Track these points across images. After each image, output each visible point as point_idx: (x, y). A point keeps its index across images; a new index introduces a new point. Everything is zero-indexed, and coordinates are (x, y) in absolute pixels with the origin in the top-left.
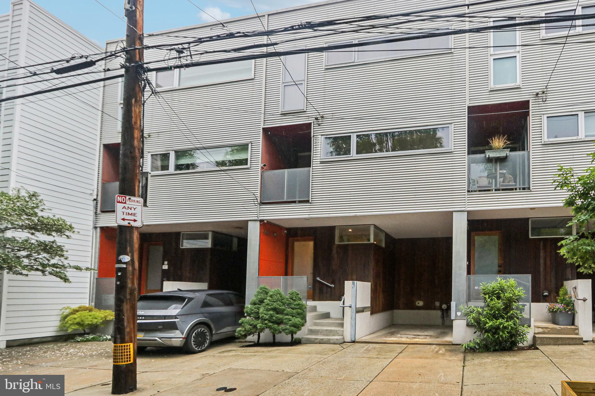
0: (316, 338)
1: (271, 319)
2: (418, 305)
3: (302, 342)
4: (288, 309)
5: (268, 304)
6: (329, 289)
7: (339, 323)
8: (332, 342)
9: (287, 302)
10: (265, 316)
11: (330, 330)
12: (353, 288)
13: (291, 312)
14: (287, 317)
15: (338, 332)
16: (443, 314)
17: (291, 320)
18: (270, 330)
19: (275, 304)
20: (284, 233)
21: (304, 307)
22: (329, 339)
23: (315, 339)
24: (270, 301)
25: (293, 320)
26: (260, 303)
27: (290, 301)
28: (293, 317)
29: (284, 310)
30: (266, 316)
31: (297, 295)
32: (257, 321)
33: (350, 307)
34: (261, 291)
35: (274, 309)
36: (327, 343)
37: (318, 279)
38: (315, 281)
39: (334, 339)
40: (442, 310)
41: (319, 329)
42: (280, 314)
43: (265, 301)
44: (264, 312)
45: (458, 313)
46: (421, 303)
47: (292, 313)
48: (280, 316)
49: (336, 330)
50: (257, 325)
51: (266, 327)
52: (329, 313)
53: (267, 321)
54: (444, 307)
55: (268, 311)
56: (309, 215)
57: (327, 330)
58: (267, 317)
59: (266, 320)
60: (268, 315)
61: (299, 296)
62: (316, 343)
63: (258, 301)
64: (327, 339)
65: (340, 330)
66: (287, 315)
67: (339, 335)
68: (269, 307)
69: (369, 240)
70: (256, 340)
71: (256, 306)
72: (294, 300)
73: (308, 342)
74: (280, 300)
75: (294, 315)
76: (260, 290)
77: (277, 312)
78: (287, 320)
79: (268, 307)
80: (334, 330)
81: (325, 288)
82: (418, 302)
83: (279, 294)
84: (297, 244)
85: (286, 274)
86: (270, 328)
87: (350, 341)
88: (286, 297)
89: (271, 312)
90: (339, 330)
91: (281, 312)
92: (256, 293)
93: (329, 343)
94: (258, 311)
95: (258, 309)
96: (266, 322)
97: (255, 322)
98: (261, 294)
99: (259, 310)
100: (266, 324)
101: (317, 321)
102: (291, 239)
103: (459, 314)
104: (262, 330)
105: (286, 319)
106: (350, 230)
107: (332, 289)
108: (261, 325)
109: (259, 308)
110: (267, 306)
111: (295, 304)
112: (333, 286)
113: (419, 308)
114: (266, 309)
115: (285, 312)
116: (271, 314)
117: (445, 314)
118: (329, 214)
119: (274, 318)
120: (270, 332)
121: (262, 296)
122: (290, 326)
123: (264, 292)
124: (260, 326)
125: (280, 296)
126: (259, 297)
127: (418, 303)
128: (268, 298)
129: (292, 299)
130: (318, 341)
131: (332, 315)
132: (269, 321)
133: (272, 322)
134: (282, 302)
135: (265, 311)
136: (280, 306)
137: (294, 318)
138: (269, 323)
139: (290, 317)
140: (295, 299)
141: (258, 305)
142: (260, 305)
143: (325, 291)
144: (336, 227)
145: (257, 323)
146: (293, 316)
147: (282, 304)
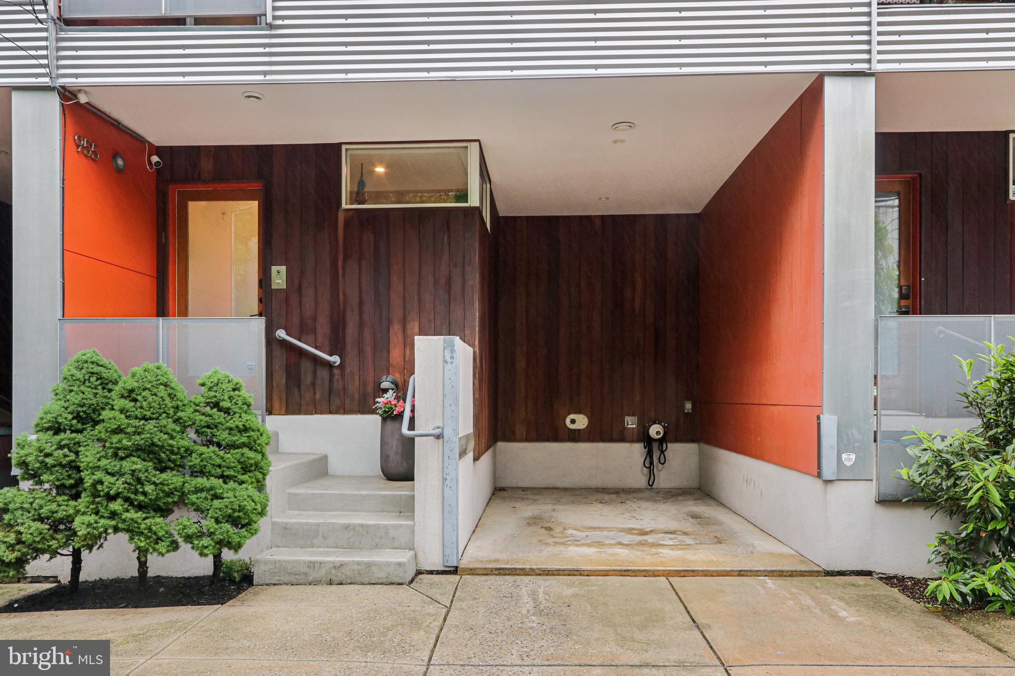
0: (314, 563)
1: (136, 492)
2: (572, 427)
3: (256, 580)
4: (203, 449)
5: (118, 430)
6: (323, 373)
7: (385, 496)
8: (381, 575)
9: (199, 417)
10: (108, 479)
11: (362, 526)
12: (445, 362)
13: (218, 461)
14: (201, 481)
15: (392, 533)
16: (650, 454)
17: (216, 497)
18: (132, 539)
19: (150, 426)
20: (150, 162)
21: (263, 440)
22: (369, 565)
23: (312, 565)
24: (127, 417)
25: (230, 494)
26: (79, 426)
27: (210, 416)
28: (225, 482)
29: (189, 452)
30: (112, 480)
31: (234, 390)
32: (72, 503)
33: (438, 437)
34: (79, 375)
35: (149, 451)
36: (358, 579)
37: (281, 334)
38: (271, 340)
39: (388, 564)
40: (648, 441)
41: (318, 525)
42: (172, 469)
43: (106, 414)
44: (104, 462)
45: (844, 456)
46: (581, 422)
47: (220, 466)
48: (173, 479)
49: (386, 527)
50: (70, 519)
51: (116, 529)
52: (325, 457)
53: (119, 501)
54: (658, 433)
55: (122, 459)
56: (265, 73)
57: (347, 527)
58: (119, 485)
59: (111, 498)
60: (122, 475)
61: (243, 392)
62: (315, 583)
63: (70, 417)
64: (359, 563)
65: (401, 526)
66: (201, 472)
67: (395, 545)
68: (125, 442)
69: (463, 196)
70: (65, 577)
71: (62, 436)
72: (227, 411)
73: (285, 579)
74: (171, 412)
75: (232, 473)
76: (74, 371)
77: (160, 461)
78: (203, 495)
79: (120, 441)
80: (377, 527)
81: (306, 366)
82: (572, 416)
83: (166, 385)
84: (195, 208)
85: (162, 311)
86: (133, 531)
87: (442, 568)
88: (192, 398)
89: (136, 464)
90: (395, 527)
91: (174, 461)
92: (63, 385)
93: (366, 580)
94: (72, 457)
95: (74, 448)
96: (116, 506)
97: (64, 507)
98: (82, 388)
99: (77, 453)
100: (113, 515)
101: (301, 491)
102: (174, 193)
103: (849, 459)
104: (93, 541)
105: (198, 490)
106: (380, 170)
107: (336, 371)
108: (92, 518)
109: (78, 444)
110: (115, 438)
111: (231, 429)
112: (336, 359)
113: (575, 436)
114: (110, 452)
115: (195, 460)
116: (134, 471)
117: (656, 454)
118: (346, 72)
119: (149, 488)
120: (133, 546)
121: (89, 395)
122: (217, 521)
123: (93, 379)
124: (89, 525)
125: (170, 395)
126: (75, 398)
127: (573, 421)
128: (119, 403)
129: (216, 405)
130: (321, 573)
131: (335, 465)
132: (127, 499)
133: (140, 507)
134: (176, 421)
135: (106, 457)
136: (172, 438)
137: (232, 484)
138: (127, 511)
139: (215, 482)
140: (229, 409)
141: (72, 432)
142: (80, 431)
143: (307, 379)
144: (344, 147)
145: (71, 511)
146: (225, 478)
147: (178, 428)
